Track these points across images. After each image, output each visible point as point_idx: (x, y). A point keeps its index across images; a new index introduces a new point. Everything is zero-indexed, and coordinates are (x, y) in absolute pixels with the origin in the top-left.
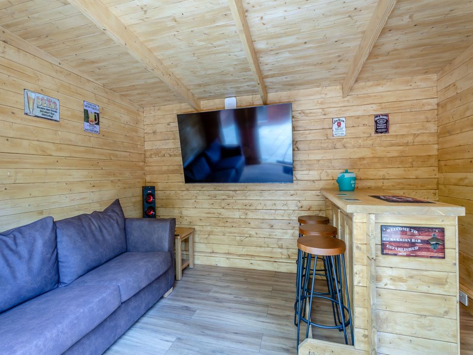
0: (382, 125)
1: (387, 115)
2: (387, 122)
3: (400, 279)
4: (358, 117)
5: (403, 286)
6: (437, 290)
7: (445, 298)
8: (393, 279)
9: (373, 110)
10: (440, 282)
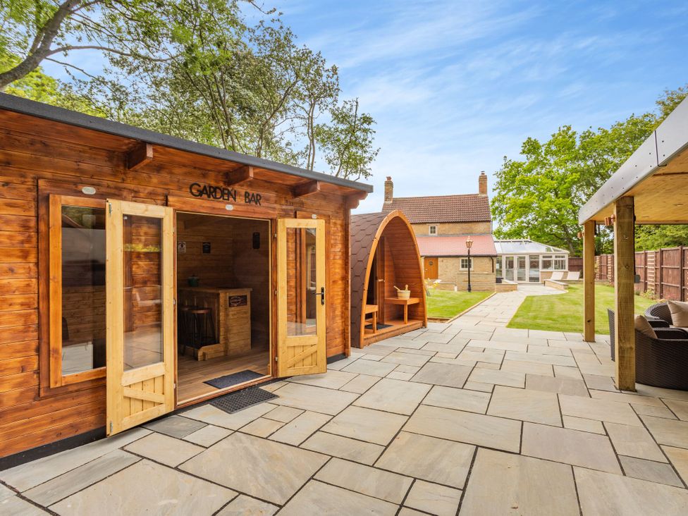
0: (207, 249)
1: (209, 243)
2: (209, 247)
3: (235, 315)
4: (194, 242)
5: (235, 317)
6: (245, 316)
7: (247, 318)
8: (233, 315)
9: (202, 239)
10: (245, 313)
